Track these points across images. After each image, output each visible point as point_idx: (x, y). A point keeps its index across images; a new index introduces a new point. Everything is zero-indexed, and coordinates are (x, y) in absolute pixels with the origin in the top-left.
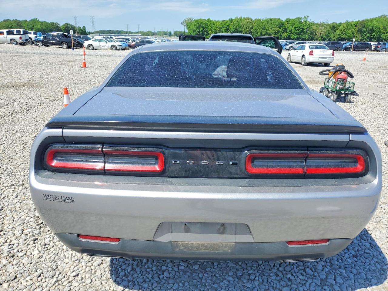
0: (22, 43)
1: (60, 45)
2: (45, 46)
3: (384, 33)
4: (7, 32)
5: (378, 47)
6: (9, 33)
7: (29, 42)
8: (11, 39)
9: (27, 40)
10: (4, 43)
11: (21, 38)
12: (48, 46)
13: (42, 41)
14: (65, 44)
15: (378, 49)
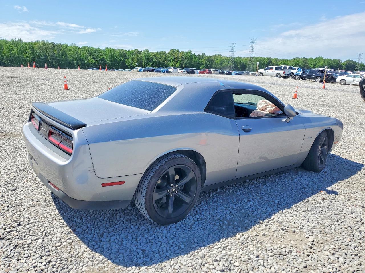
0: (285, 76)
1: (314, 79)
2: (302, 79)
4: (276, 68)
6: (277, 69)
7: (291, 76)
8: (278, 73)
9: (289, 74)
10: (271, 76)
11: (284, 72)
12: (304, 80)
13: (300, 76)
14: (318, 78)
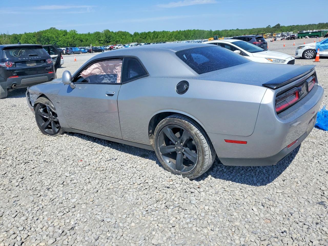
3: (58, 42)
5: (68, 51)
15: (68, 52)
